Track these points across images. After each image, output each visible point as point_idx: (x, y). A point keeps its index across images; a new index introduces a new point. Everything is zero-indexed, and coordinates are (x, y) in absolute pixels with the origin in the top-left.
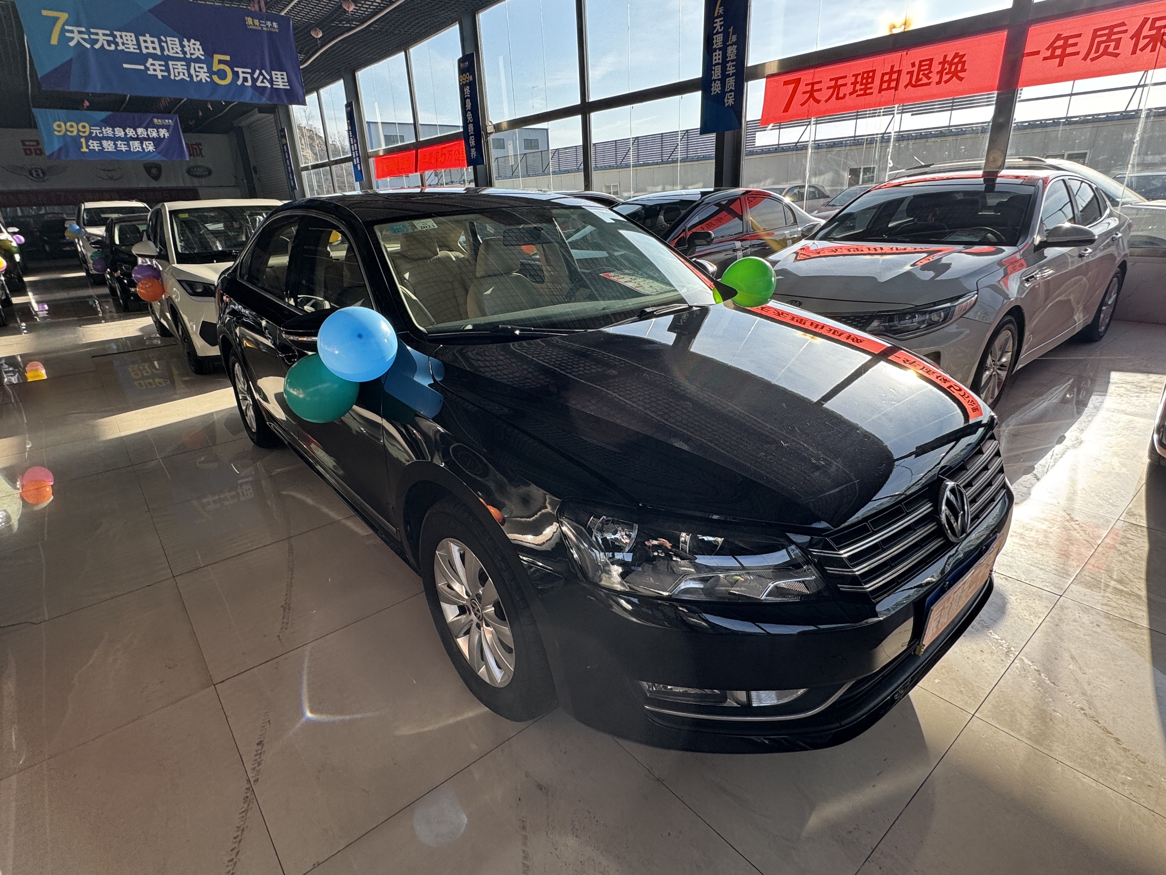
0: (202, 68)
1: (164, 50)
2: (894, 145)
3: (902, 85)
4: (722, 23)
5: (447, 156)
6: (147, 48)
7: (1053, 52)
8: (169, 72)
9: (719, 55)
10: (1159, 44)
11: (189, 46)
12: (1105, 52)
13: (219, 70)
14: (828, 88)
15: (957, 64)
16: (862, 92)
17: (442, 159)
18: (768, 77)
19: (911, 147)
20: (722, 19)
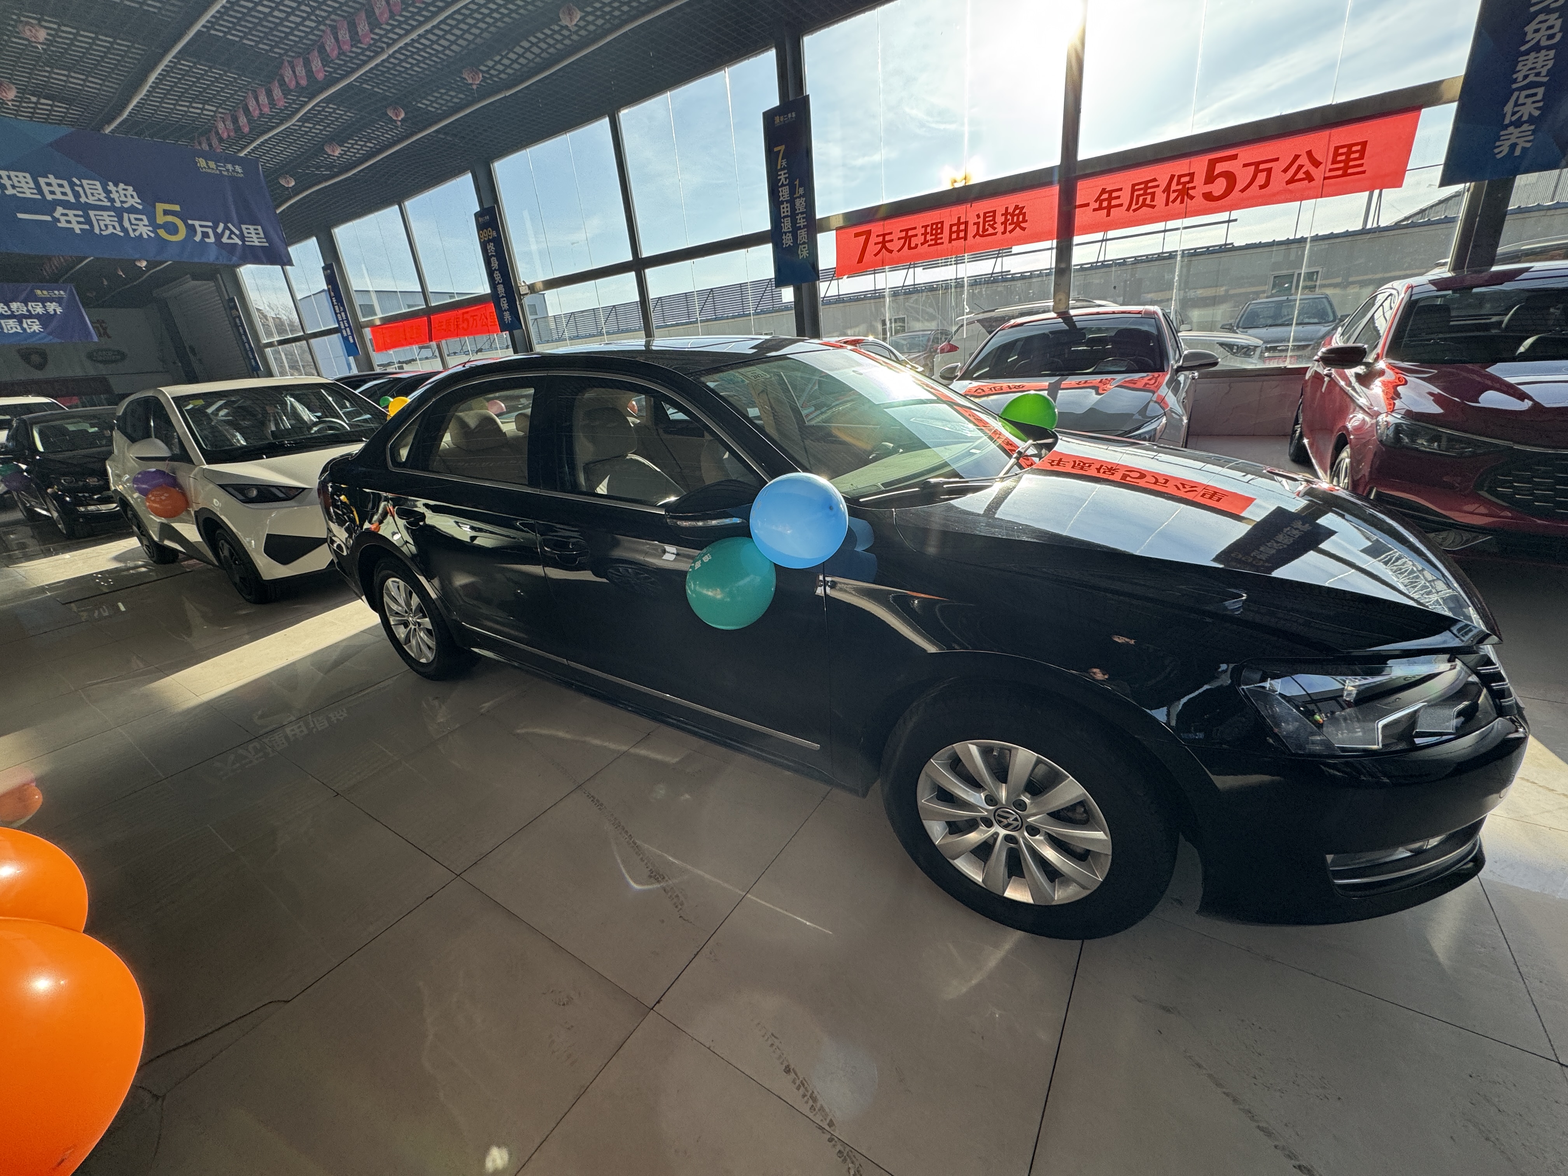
0: (141, 220)
1: (80, 196)
2: (968, 291)
3: (970, 234)
4: (787, 175)
5: (471, 323)
6: (52, 193)
7: (1101, 204)
8: (92, 225)
9: (787, 207)
10: (1186, 197)
11: (117, 192)
12: (1144, 204)
13: (167, 223)
14: (899, 239)
15: (1018, 215)
16: (933, 242)
17: (465, 325)
18: (837, 229)
19: (984, 293)
20: (786, 171)
